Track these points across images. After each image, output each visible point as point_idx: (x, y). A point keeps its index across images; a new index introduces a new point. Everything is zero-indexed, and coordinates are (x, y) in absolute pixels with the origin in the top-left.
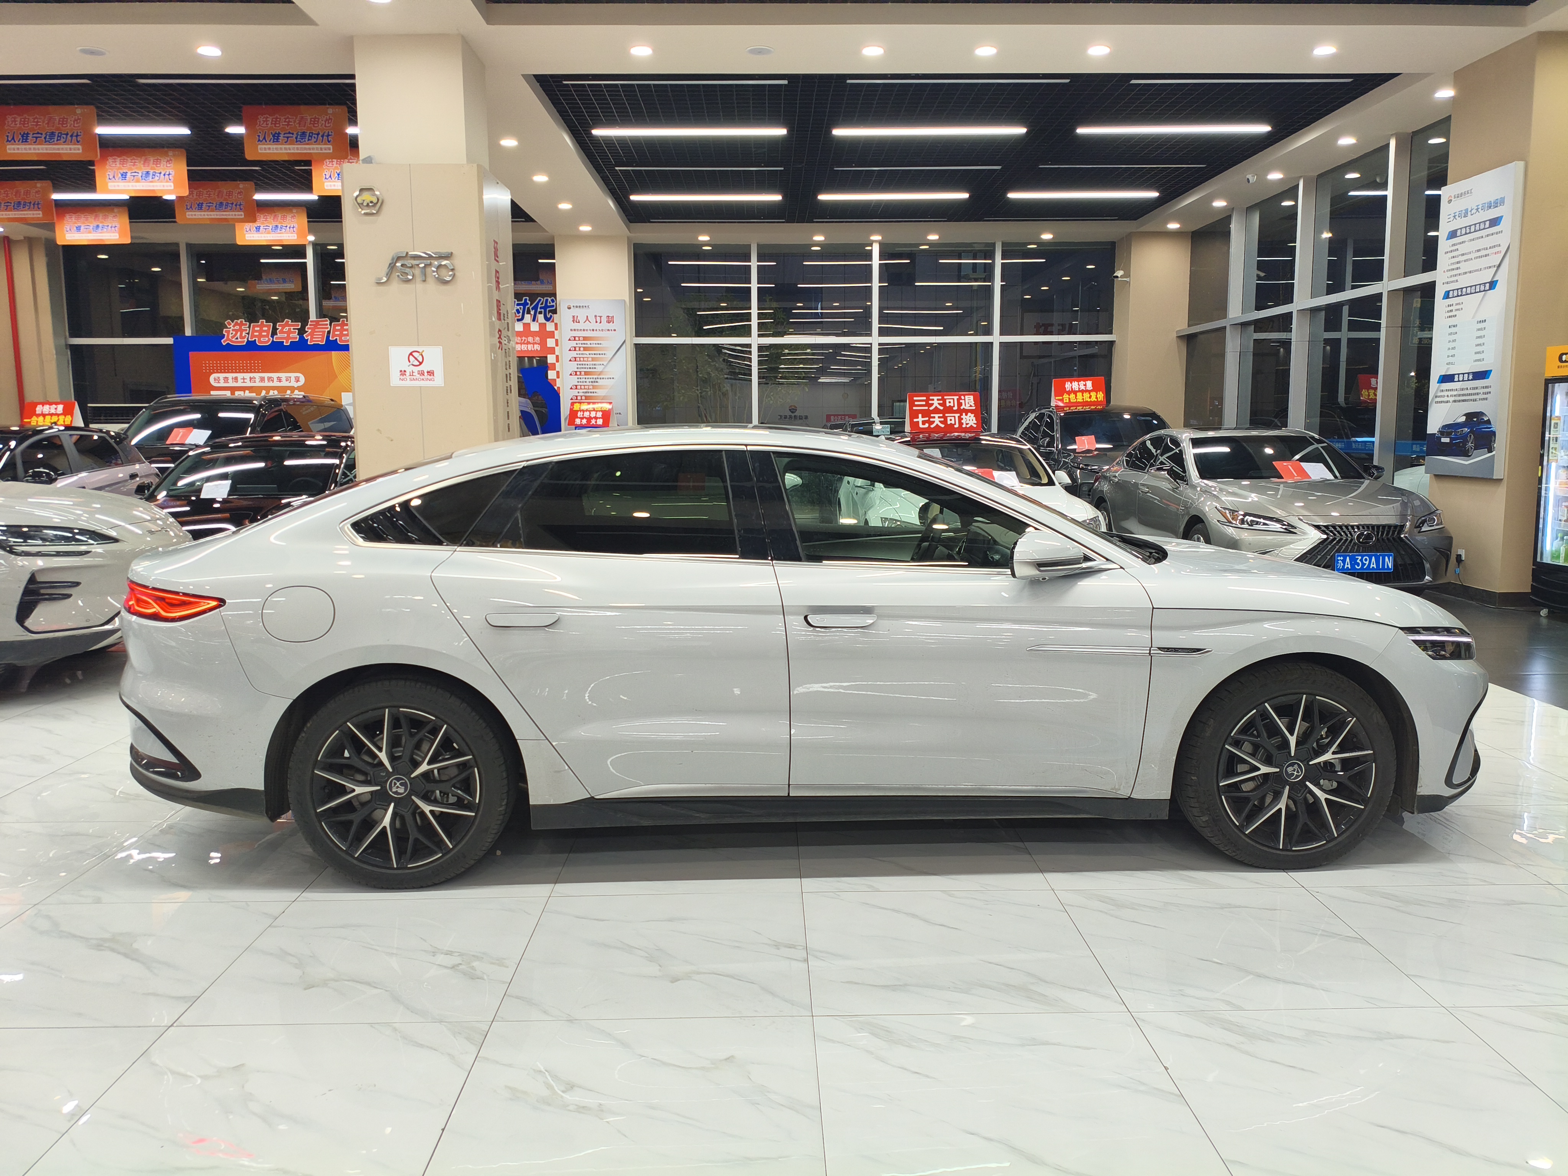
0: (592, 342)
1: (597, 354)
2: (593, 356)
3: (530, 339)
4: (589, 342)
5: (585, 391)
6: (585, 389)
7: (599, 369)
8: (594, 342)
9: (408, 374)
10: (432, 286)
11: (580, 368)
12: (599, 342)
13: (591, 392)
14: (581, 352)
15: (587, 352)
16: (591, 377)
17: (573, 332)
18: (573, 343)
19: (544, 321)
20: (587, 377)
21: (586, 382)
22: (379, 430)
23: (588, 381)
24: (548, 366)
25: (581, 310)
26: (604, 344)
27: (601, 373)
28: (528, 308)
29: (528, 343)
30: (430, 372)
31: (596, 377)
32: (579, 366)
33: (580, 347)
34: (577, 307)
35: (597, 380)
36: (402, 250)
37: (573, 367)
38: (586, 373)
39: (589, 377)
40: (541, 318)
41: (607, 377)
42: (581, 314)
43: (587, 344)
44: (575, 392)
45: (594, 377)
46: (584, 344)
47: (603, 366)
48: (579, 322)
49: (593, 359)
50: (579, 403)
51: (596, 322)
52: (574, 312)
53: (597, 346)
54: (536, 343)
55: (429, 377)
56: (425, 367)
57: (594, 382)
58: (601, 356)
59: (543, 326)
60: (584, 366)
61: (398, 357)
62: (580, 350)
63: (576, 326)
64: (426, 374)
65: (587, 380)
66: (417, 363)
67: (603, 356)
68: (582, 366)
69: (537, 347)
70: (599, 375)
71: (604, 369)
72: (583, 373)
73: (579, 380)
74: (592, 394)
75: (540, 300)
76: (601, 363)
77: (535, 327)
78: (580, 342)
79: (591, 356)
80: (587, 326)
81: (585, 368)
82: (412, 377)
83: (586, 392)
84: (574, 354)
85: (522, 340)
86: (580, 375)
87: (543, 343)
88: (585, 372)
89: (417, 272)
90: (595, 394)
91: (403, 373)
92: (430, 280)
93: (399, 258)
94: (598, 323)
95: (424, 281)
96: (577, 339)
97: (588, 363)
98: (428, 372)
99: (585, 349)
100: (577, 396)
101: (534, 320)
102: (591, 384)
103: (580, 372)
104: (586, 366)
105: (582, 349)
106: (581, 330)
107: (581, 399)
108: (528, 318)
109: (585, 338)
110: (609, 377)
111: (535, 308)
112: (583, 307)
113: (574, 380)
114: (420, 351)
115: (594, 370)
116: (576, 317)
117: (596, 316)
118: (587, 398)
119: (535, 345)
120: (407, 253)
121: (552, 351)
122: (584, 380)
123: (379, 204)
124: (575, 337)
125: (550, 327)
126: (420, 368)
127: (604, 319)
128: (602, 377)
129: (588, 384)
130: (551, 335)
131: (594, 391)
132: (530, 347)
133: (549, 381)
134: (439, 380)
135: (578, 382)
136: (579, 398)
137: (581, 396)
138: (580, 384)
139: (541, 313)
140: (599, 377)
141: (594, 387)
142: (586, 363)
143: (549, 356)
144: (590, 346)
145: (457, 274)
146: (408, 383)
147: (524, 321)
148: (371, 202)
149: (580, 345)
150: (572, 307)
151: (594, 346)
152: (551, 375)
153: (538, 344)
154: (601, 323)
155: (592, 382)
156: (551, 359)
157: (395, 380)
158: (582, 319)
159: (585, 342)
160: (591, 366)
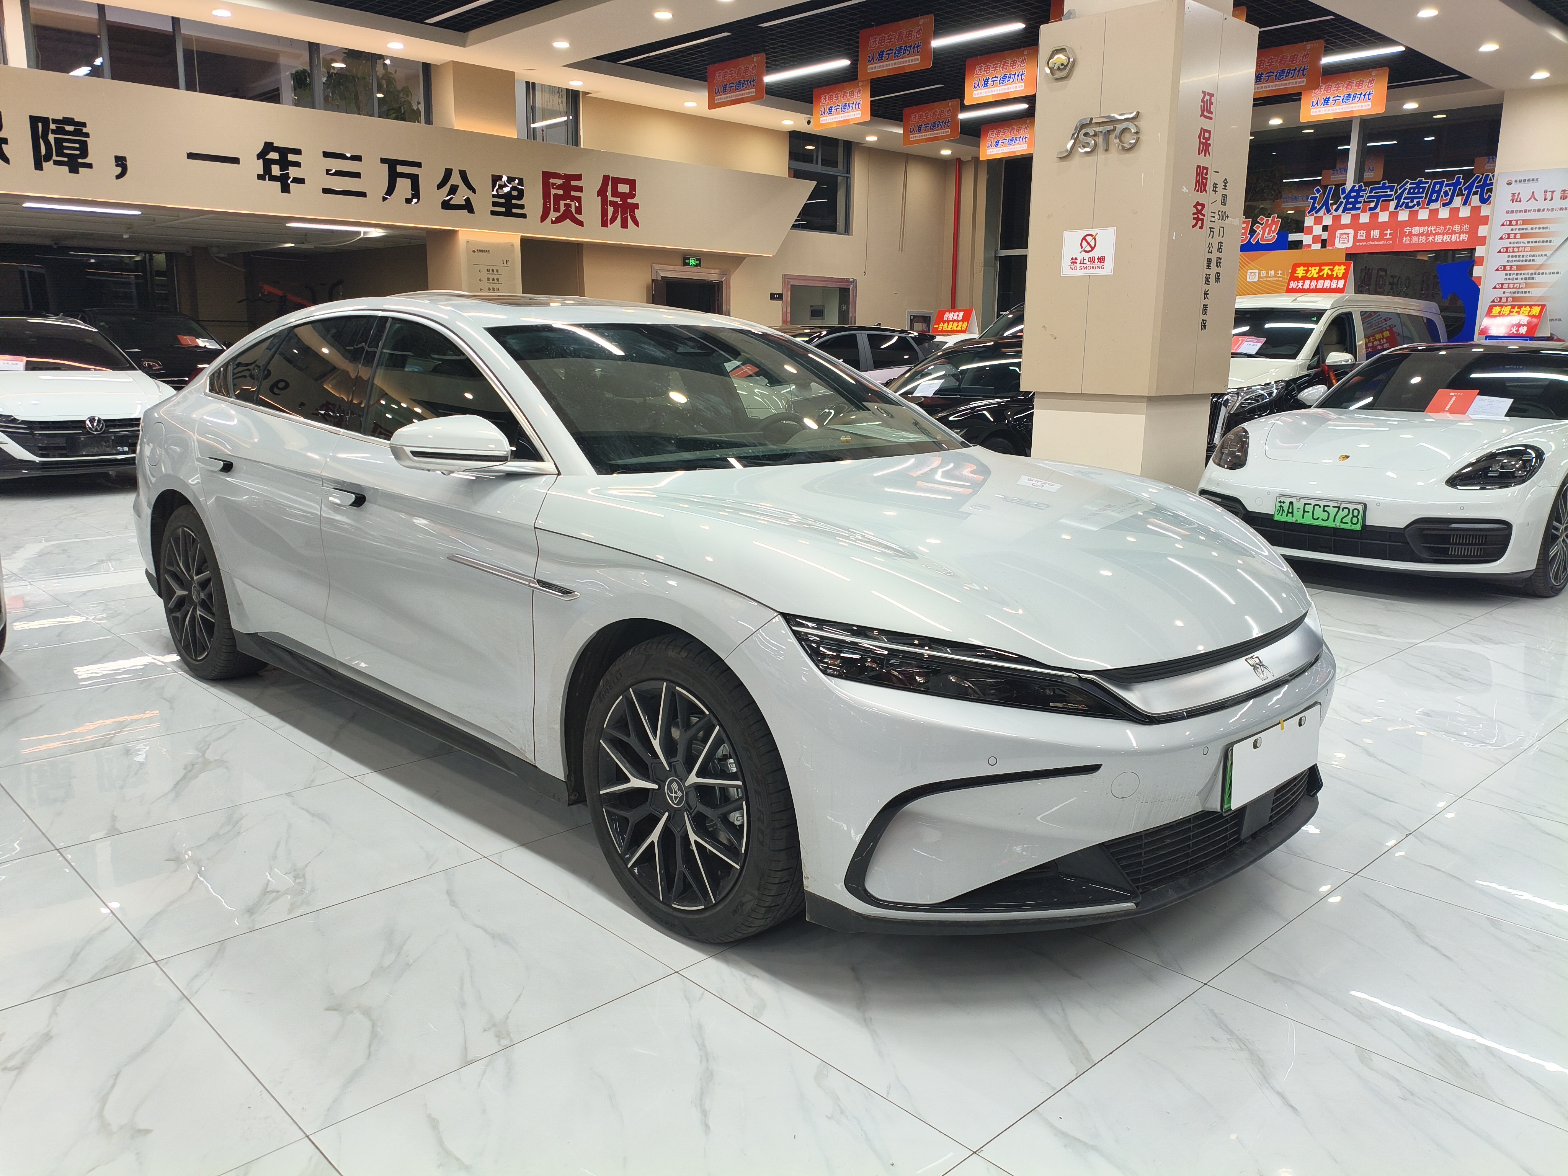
0: (1534, 226)
1: (1539, 242)
2: (1534, 244)
3: (1457, 228)
4: (1529, 227)
5: (1514, 290)
6: (1514, 288)
7: (1539, 261)
8: (1538, 226)
9: (1078, 261)
10: (1114, 155)
11: (1512, 261)
12: (1545, 226)
13: (1522, 292)
14: (1516, 240)
15: (1526, 240)
16: (1526, 272)
17: (1510, 215)
18: (1507, 229)
19: (1480, 204)
20: (1519, 272)
21: (1517, 279)
22: (1044, 327)
23: (1519, 278)
24: (1474, 261)
25: (1527, 185)
26: (1552, 227)
27: (1540, 267)
28: (1460, 189)
29: (1454, 232)
30: (1100, 259)
31: (1533, 271)
32: (1510, 259)
33: (1516, 234)
34: (1520, 181)
35: (1534, 276)
36: (1085, 116)
37: (1503, 259)
38: (1519, 268)
39: (1523, 272)
40: (1475, 200)
41: (1548, 271)
42: (1524, 191)
43: (1526, 229)
44: (1499, 293)
45: (1530, 272)
46: (1523, 229)
47: (1546, 257)
48: (1520, 201)
49: (1532, 249)
50: (1499, 306)
51: (1545, 199)
52: (1516, 188)
53: (1541, 230)
54: (1463, 233)
55: (1099, 264)
56: (1096, 254)
57: (1529, 278)
58: (1545, 244)
59: (1476, 210)
60: (1517, 259)
61: (1071, 243)
62: (1515, 237)
63: (1516, 206)
64: (1096, 261)
65: (1519, 276)
66: (1089, 248)
67: (1548, 244)
68: (1514, 259)
69: (1464, 237)
70: (1537, 269)
71: (1547, 260)
72: (1515, 268)
73: (1508, 277)
74: (1523, 295)
75: (1478, 177)
76: (1544, 253)
77: (1465, 212)
78: (1518, 227)
79: (1530, 244)
80: (1533, 205)
81: (1519, 261)
82: (1082, 265)
83: (1515, 293)
84: (1506, 243)
85: (1445, 229)
86: (1511, 270)
87: (1473, 232)
88: (1517, 266)
89: (1100, 140)
90: (1527, 295)
91: (1074, 261)
92: (1113, 148)
93: (1083, 126)
94: (1548, 200)
95: (1107, 150)
96: (1514, 223)
97: (1525, 254)
98: (1098, 259)
99: (1523, 236)
100: (1501, 298)
101: (1465, 204)
102: (1523, 281)
103: (1511, 266)
104: (1521, 259)
105: (1518, 236)
106: (1521, 211)
107: (1507, 301)
108: (1458, 201)
109: (1525, 222)
110: (1552, 271)
111: (1469, 188)
112: (1529, 180)
113: (1501, 277)
114: (1094, 234)
115: (1531, 263)
116: (1516, 195)
117: (1546, 192)
118: (1514, 299)
119: (1462, 235)
120: (1092, 119)
121: (1483, 241)
122: (1515, 276)
123: (1069, 65)
124: (1510, 221)
125: (1485, 210)
126: (1091, 255)
127: (1557, 195)
128: (1541, 271)
129: (1519, 281)
130: (1485, 220)
131: (1527, 290)
132: (1454, 238)
133: (1473, 279)
134: (1108, 268)
135: (1506, 279)
136: (1504, 300)
137: (1507, 298)
138: (1508, 281)
139: (1475, 193)
140: (1537, 272)
141: (1527, 285)
142: (1521, 254)
143: (1478, 248)
144: (1530, 231)
145: (1141, 137)
146: (1079, 272)
147: (1452, 206)
148: (1062, 65)
149: (1517, 231)
150: (1513, 182)
151: (1537, 231)
152: (1477, 271)
153: (1466, 233)
154: (1552, 199)
155: (1526, 279)
156: (1480, 251)
157: (1066, 270)
158: (1525, 196)
159: (1524, 227)
160: (1528, 258)
